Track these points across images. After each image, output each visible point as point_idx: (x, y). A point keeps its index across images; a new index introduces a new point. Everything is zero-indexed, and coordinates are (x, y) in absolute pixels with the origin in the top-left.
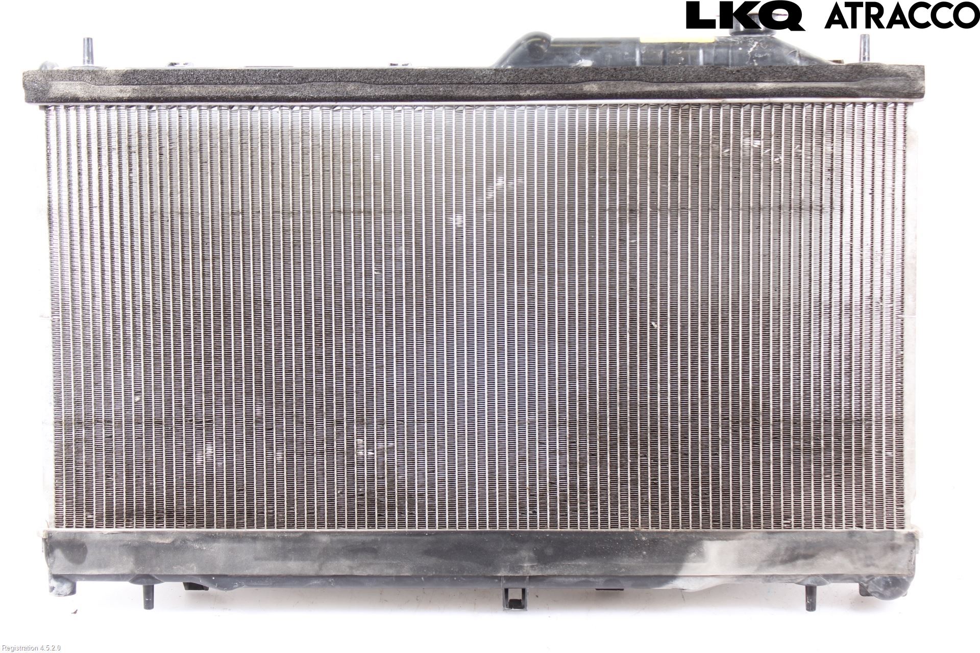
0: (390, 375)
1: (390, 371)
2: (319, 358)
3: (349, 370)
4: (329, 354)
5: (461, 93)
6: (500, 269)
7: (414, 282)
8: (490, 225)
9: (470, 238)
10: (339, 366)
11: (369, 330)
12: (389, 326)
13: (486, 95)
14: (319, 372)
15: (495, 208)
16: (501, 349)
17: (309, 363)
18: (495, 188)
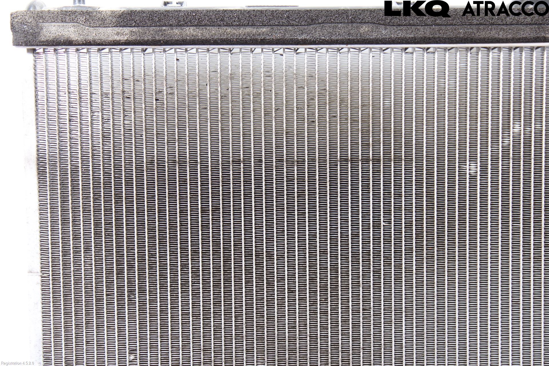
0: (399, 331)
1: (398, 326)
2: (324, 313)
3: (356, 326)
4: (334, 309)
5: (483, 34)
6: (516, 220)
7: (425, 233)
8: (505, 173)
9: (484, 187)
10: (345, 321)
11: (377, 284)
12: (398, 278)
13: (510, 36)
14: (324, 328)
15: (511, 155)
16: (516, 303)
17: (313, 319)
18: (511, 134)
